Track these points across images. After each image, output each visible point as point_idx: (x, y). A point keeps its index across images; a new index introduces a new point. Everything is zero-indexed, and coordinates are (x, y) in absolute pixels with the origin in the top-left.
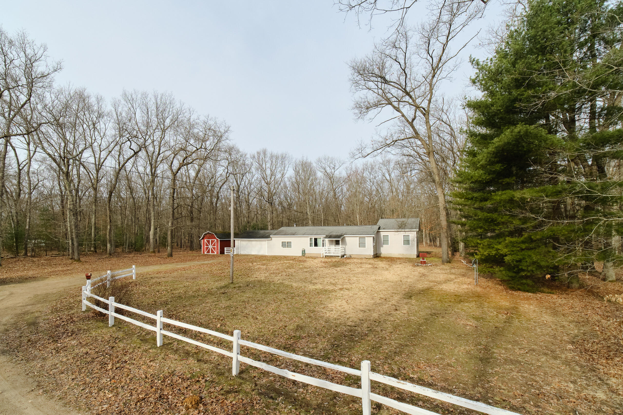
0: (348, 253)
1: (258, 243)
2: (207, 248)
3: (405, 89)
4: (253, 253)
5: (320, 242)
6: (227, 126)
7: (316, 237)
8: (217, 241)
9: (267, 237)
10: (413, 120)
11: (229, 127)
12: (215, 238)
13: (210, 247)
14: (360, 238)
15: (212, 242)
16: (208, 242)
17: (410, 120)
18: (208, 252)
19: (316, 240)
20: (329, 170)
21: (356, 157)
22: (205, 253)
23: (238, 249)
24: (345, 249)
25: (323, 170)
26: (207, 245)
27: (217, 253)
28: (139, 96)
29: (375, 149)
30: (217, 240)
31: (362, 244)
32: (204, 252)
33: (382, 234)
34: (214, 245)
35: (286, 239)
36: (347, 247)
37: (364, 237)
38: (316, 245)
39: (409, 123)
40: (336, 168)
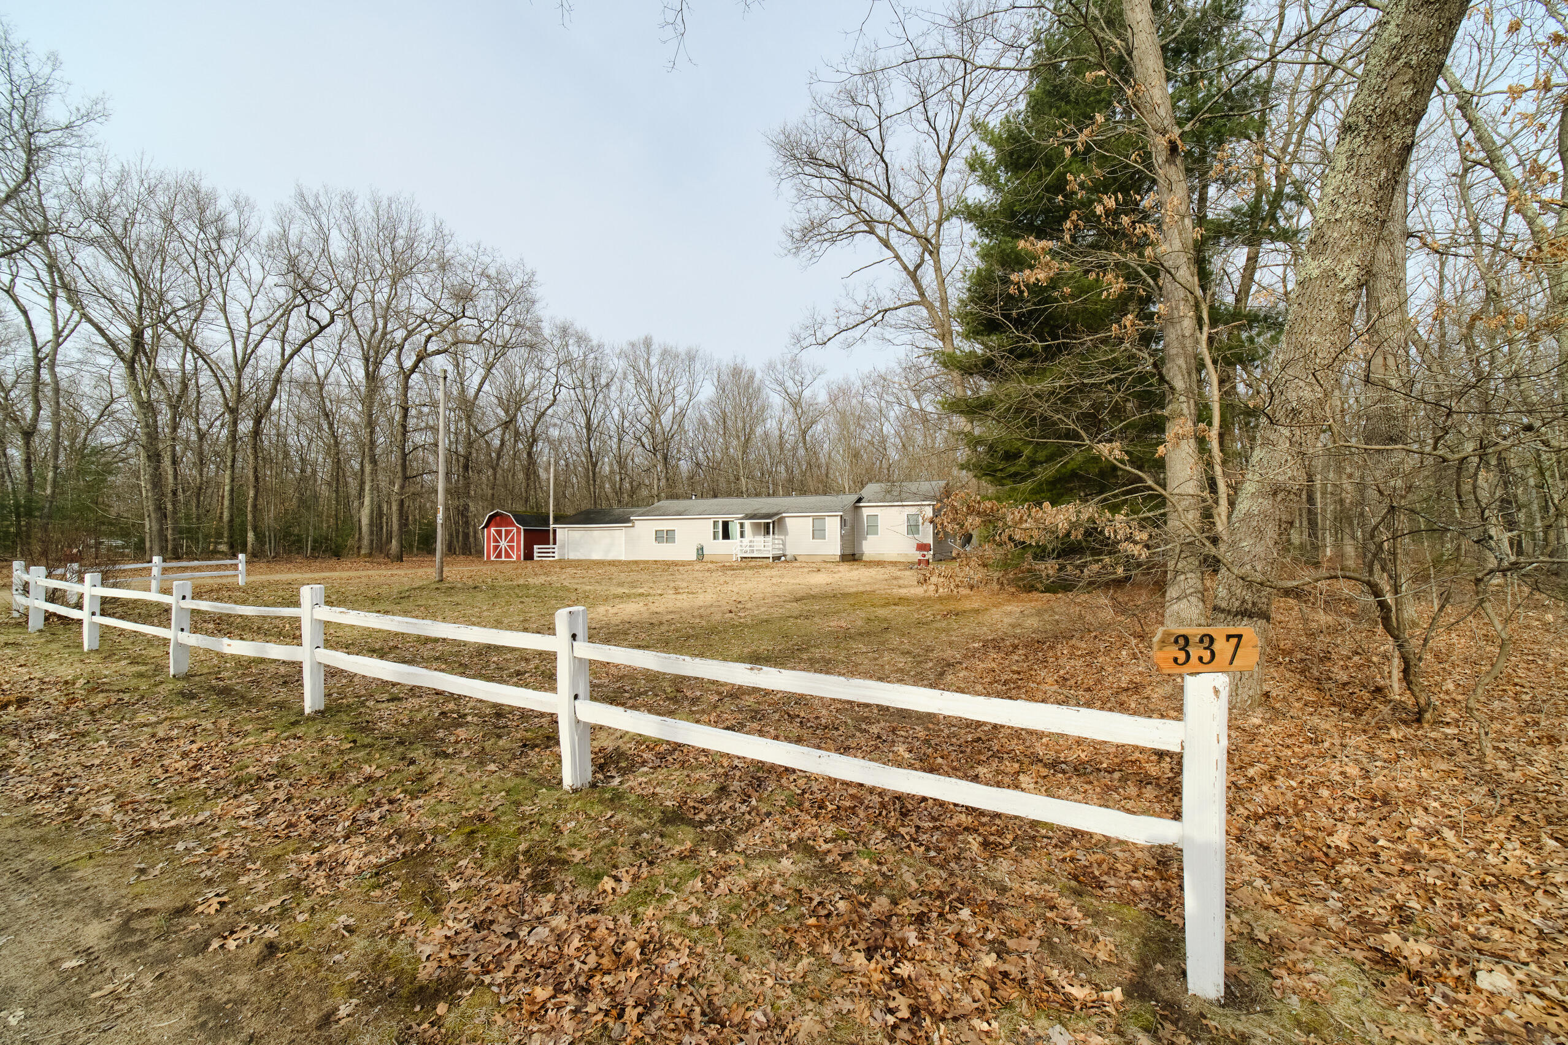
0: (790, 552)
1: (606, 533)
2: (496, 547)
3: (888, 197)
4: (596, 556)
5: (735, 529)
6: (528, 270)
7: (726, 518)
8: (517, 531)
9: (624, 520)
10: (918, 266)
11: (533, 274)
12: (513, 525)
13: (503, 544)
14: (815, 518)
15: (508, 533)
16: (499, 533)
17: (911, 268)
18: (499, 556)
19: (726, 525)
20: (792, 388)
21: (805, 344)
22: (492, 558)
23: (562, 547)
24: (784, 544)
25: (779, 388)
26: (496, 541)
27: (519, 557)
28: (337, 200)
29: (843, 327)
30: (518, 529)
31: (818, 533)
32: (489, 557)
33: (866, 512)
34: (512, 540)
35: (665, 525)
36: (789, 539)
37: (823, 518)
38: (726, 535)
39: (909, 273)
40: (806, 383)
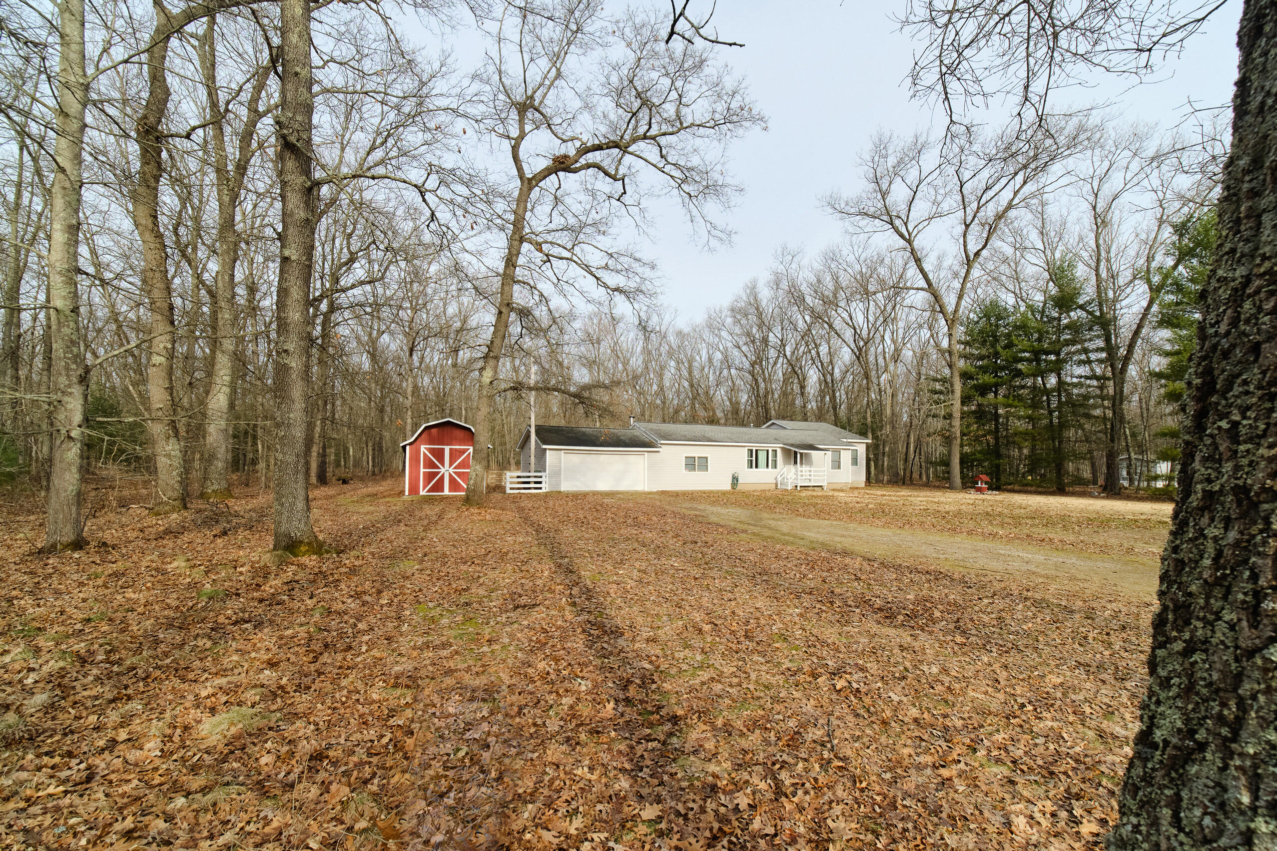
1: (617, 458)
2: (431, 475)
4: (603, 486)
7: (760, 446)
13: (447, 470)
14: (833, 451)
15: (455, 453)
16: (438, 453)
18: (439, 487)
19: (756, 453)
22: (423, 493)
23: (556, 475)
26: (431, 465)
32: (414, 490)
34: (464, 465)
35: (696, 451)
38: (756, 464)
